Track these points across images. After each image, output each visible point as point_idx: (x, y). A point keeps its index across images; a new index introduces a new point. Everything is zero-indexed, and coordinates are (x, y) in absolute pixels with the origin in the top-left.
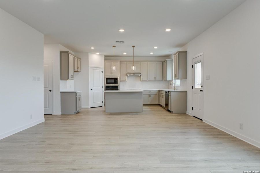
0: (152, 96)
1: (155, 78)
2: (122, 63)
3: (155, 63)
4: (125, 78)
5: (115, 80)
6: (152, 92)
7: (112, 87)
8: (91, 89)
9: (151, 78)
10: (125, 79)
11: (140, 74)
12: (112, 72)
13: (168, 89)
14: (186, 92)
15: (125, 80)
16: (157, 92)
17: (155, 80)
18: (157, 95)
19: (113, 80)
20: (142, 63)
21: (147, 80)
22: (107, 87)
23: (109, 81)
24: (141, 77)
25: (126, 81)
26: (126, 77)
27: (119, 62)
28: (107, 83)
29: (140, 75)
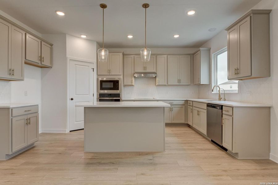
0: (176, 109)
1: (179, 81)
2: (126, 56)
3: (178, 56)
4: (132, 81)
5: (115, 84)
6: (175, 103)
7: (110, 95)
8: (72, 99)
9: (173, 80)
10: (132, 83)
11: (155, 73)
12: (110, 71)
13: (199, 98)
14: (269, 108)
15: (130, 84)
16: (183, 102)
17: (178, 84)
18: (183, 109)
19: (112, 83)
20: (158, 56)
21: (166, 84)
22: (101, 95)
23: (104, 85)
24: (157, 79)
25: (133, 85)
26: (133, 79)
27: (121, 54)
28: (102, 88)
29: (156, 75)
